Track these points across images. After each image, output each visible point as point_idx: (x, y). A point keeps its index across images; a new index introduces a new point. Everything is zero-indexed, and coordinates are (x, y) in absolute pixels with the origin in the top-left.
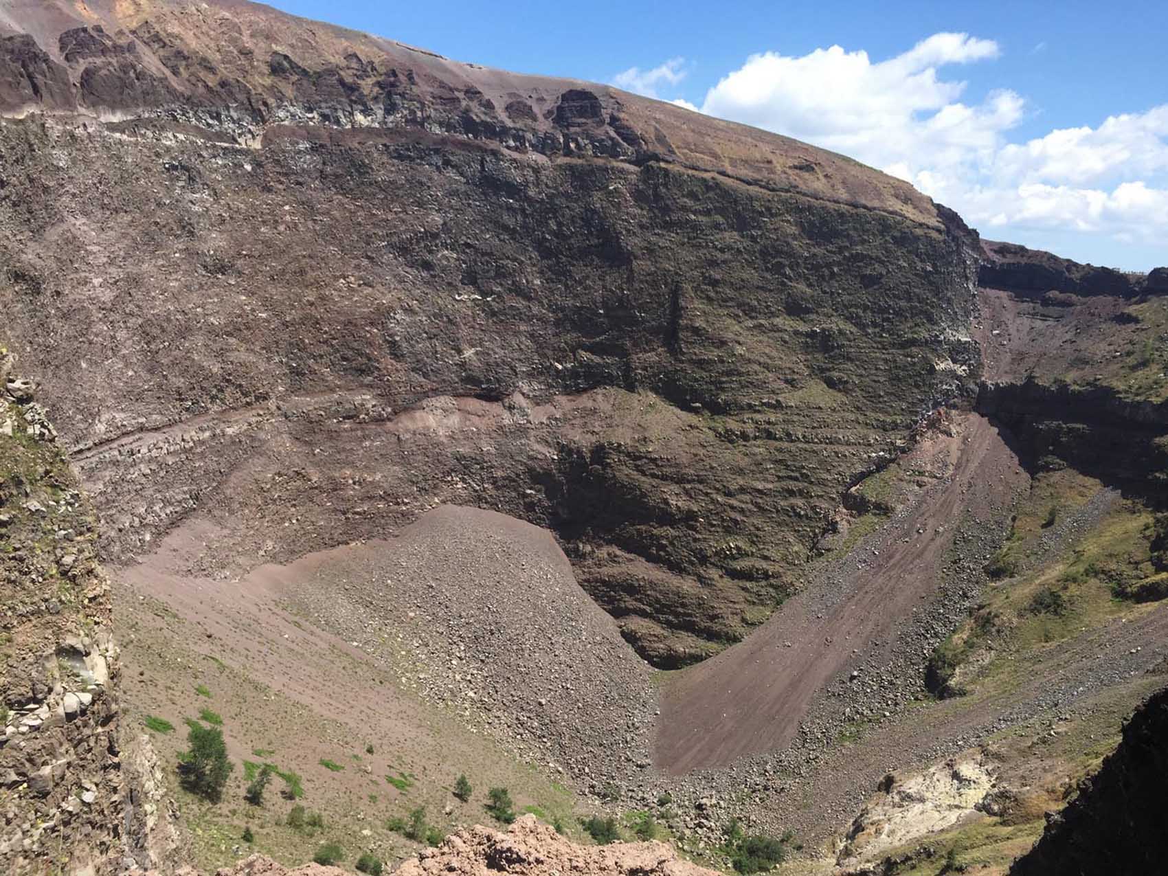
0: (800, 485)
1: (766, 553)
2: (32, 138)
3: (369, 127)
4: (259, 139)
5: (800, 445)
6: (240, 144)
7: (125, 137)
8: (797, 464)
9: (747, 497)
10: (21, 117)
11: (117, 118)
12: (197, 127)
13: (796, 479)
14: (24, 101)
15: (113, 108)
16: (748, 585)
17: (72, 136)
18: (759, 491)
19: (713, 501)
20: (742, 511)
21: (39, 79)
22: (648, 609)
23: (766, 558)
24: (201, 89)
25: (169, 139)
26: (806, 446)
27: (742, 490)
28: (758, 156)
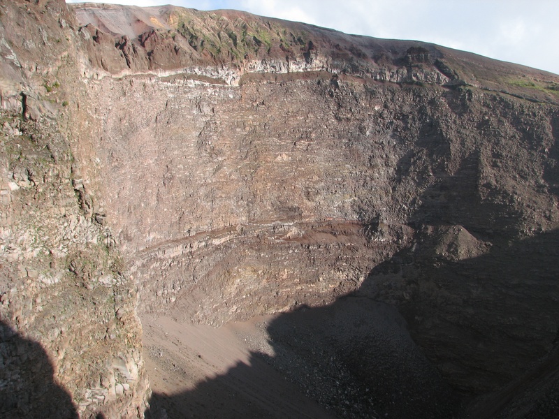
2: (125, 87)
3: (298, 72)
4: (238, 80)
6: (227, 84)
7: (169, 84)
10: (121, 77)
11: (167, 74)
12: (206, 76)
14: (122, 69)
15: (165, 69)
17: (144, 85)
21: (130, 58)
24: (209, 57)
25: (192, 83)
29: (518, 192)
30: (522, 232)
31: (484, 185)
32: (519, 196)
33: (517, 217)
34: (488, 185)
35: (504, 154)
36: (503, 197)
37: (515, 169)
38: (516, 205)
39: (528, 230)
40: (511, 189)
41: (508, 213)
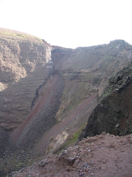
0: (28, 92)
1: (24, 105)
5: (27, 85)
8: (27, 88)
9: (19, 96)
13: (27, 91)
16: (22, 112)
18: (21, 95)
19: (13, 98)
20: (19, 99)
22: (4, 121)
23: (25, 106)
26: (28, 85)
27: (18, 95)
28: (10, 34)
29: (13, 67)
30: (16, 79)
31: (2, 67)
32: (13, 68)
33: (14, 75)
34: (3, 67)
35: (7, 56)
36: (9, 70)
37: (11, 61)
38: (13, 71)
39: (18, 78)
40: (11, 67)
41: (11, 74)
